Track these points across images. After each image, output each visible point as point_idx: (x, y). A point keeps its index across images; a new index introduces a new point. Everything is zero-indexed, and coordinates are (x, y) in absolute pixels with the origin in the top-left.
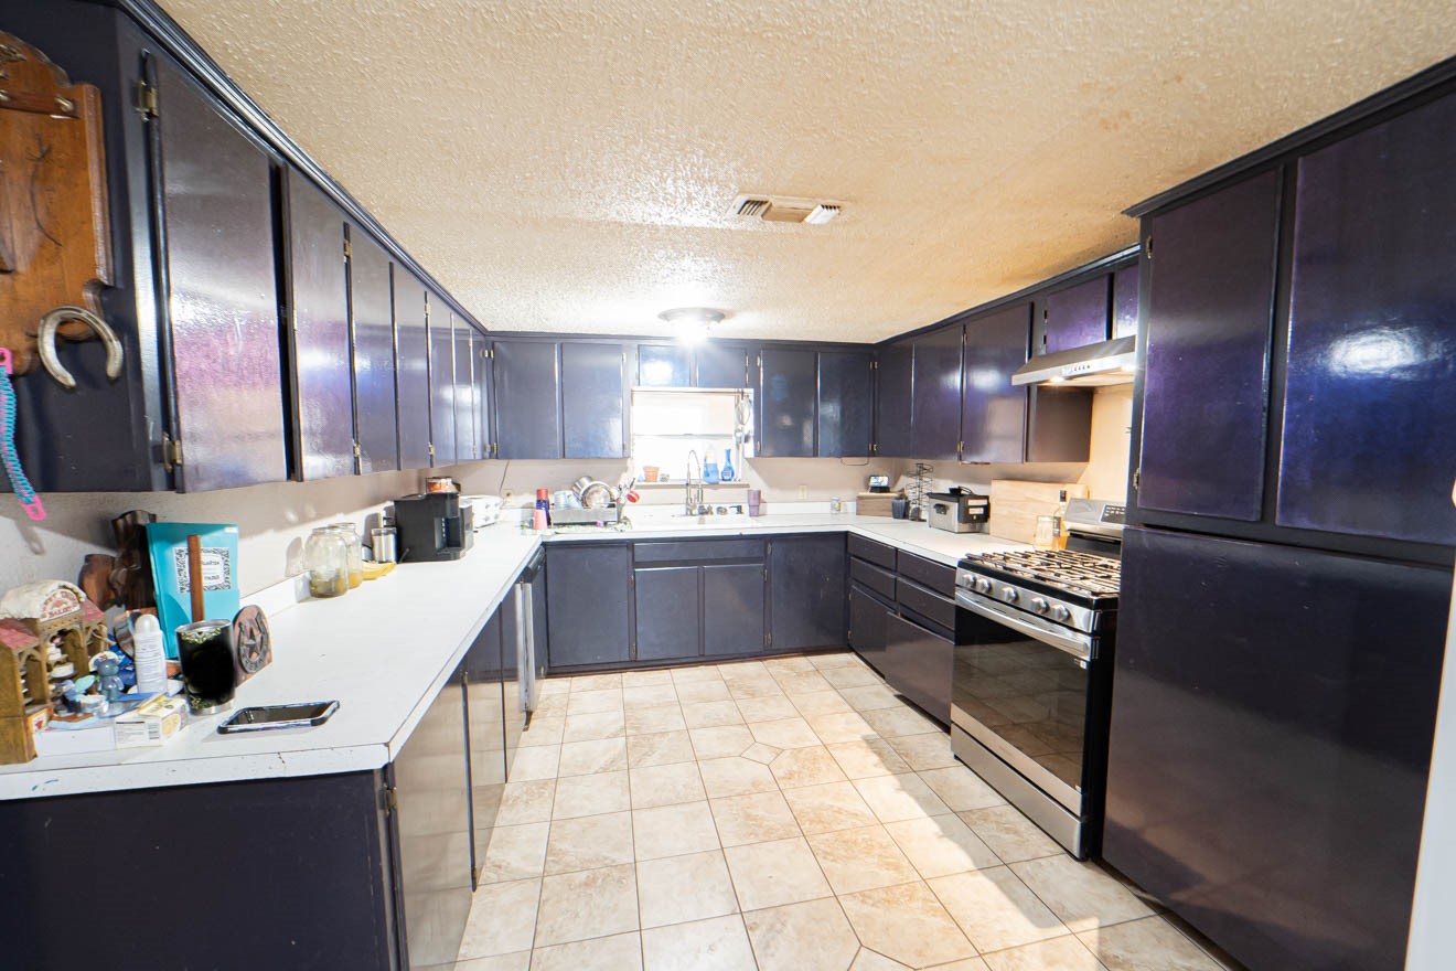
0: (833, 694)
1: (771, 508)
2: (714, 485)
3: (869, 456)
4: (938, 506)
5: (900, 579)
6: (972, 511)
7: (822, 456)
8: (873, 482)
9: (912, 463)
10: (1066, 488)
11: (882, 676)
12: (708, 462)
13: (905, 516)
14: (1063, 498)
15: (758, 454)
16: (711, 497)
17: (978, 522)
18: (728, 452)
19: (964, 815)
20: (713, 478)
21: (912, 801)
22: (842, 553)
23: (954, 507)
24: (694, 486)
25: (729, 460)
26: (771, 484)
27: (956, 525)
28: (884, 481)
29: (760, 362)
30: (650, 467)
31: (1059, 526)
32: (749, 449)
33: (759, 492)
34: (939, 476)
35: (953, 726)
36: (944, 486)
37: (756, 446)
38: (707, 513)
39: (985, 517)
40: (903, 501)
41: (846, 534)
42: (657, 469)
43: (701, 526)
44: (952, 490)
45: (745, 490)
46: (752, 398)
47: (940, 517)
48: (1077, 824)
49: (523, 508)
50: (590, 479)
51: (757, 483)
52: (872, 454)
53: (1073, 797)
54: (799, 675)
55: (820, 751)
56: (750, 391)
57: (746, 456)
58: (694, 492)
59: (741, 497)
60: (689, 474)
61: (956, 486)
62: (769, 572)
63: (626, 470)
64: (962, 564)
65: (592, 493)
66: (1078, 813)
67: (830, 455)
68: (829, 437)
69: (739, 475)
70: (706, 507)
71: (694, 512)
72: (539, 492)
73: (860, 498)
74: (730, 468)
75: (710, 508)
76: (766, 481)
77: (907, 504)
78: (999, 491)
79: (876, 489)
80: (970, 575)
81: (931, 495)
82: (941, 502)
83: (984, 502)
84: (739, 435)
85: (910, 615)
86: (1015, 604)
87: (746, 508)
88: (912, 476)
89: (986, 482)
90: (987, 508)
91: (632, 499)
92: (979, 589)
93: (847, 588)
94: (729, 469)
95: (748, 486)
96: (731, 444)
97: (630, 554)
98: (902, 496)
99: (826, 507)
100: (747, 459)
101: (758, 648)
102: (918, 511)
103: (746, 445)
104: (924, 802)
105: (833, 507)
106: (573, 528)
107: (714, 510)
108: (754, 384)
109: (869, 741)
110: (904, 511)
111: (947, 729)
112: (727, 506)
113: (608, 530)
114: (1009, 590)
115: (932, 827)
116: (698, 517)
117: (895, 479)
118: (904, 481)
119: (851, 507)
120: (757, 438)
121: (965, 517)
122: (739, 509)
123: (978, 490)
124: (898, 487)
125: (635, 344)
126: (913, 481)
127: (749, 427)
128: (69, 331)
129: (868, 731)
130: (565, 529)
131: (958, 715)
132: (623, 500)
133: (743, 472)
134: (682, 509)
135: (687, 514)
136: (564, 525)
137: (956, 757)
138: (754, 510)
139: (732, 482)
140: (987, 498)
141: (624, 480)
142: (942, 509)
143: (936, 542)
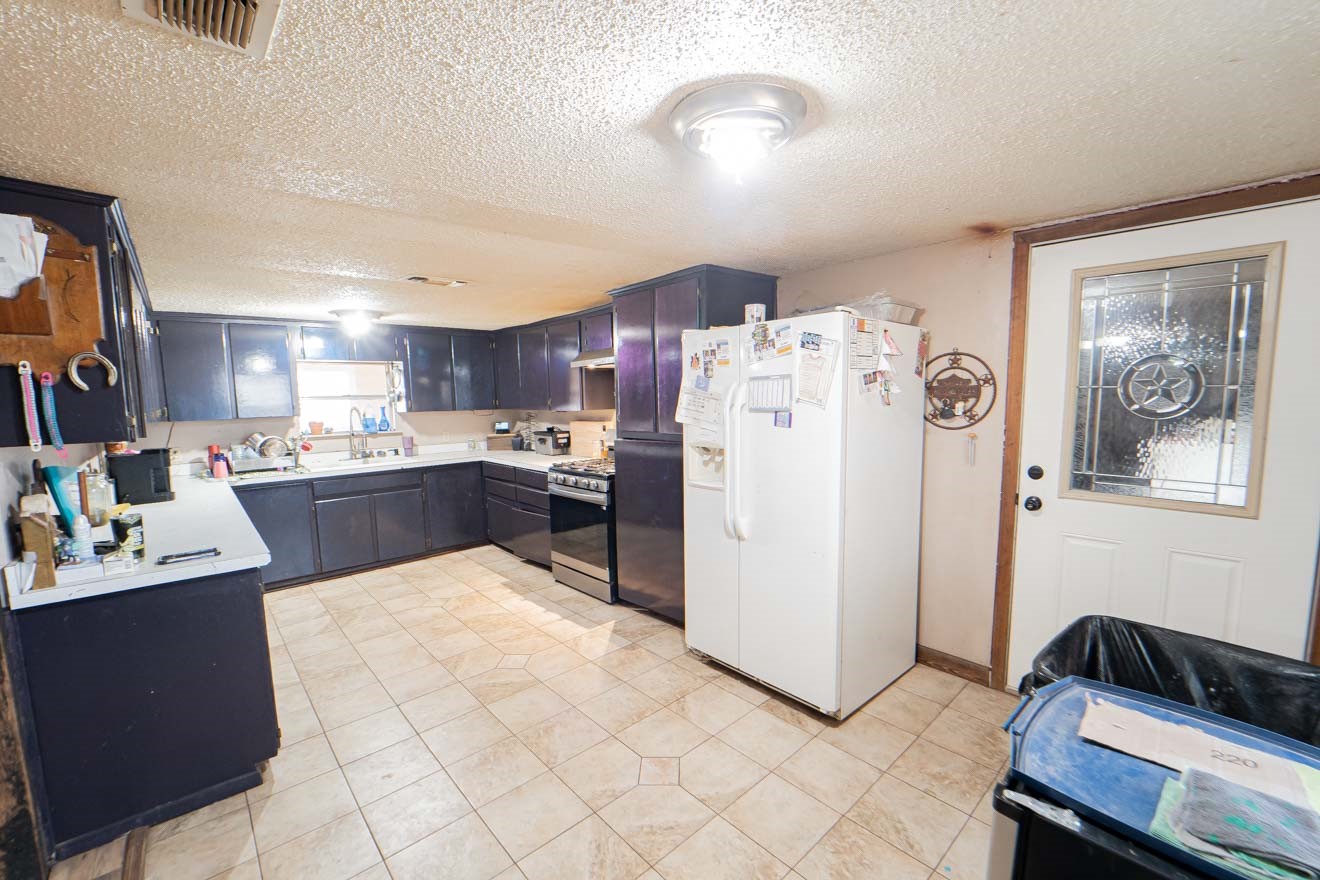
0: (481, 568)
1: (421, 450)
2: (373, 434)
3: (493, 409)
4: (540, 440)
5: (519, 487)
6: (560, 441)
7: (459, 410)
8: (498, 426)
9: (524, 413)
10: (606, 424)
11: (511, 552)
12: (367, 417)
13: (521, 448)
14: (604, 430)
15: (409, 409)
16: (373, 444)
17: (564, 448)
18: (383, 409)
19: (559, 603)
20: (373, 429)
21: (532, 604)
22: (480, 477)
23: (550, 440)
24: (357, 436)
25: (384, 415)
26: (420, 431)
27: (551, 450)
28: (504, 426)
29: (406, 342)
30: (314, 423)
31: (603, 445)
32: (402, 406)
33: (412, 438)
34: (541, 421)
35: (554, 565)
36: (544, 427)
37: (407, 404)
38: (369, 456)
39: (568, 444)
40: (519, 438)
41: (481, 463)
42: (322, 424)
43: (367, 465)
44: (549, 429)
45: (400, 437)
46: (401, 367)
47: (543, 446)
48: (609, 586)
49: (191, 463)
50: (263, 435)
51: (408, 431)
52: (496, 407)
53: (604, 574)
54: (455, 562)
55: (475, 594)
56: (400, 364)
57: (399, 411)
58: (356, 441)
59: (397, 443)
60: (351, 427)
61: (550, 426)
62: (426, 495)
63: (293, 426)
64: (551, 469)
65: (270, 446)
66: (608, 581)
67: (465, 409)
68: (463, 395)
69: (393, 426)
70: (368, 452)
71: (358, 456)
72: (210, 448)
73: (489, 438)
74: (386, 421)
75: (371, 453)
76: (416, 429)
77: (522, 440)
78: (575, 428)
79: (500, 431)
80: (554, 475)
81: (536, 433)
82: (542, 438)
83: (566, 435)
84: (392, 395)
85: (525, 507)
86: (576, 486)
87: (401, 451)
88: (523, 421)
89: (567, 423)
90: (569, 439)
91: (306, 448)
92: (559, 481)
93: (484, 500)
94: (384, 421)
95: (401, 434)
96: (385, 402)
97: (310, 491)
98: (518, 435)
99: (464, 447)
100: (400, 414)
101: (422, 550)
102: (529, 444)
103: (398, 403)
104: (538, 603)
105: (470, 446)
106: (255, 474)
107: (375, 454)
108: (403, 358)
109: (505, 585)
110: (520, 445)
111: (549, 568)
112: (385, 450)
113: (289, 473)
114: (572, 479)
115: (541, 609)
116: (362, 460)
117: (513, 424)
118: (520, 425)
119: (483, 445)
120: (408, 398)
121: (557, 445)
122: (396, 452)
123: (563, 428)
124: (516, 430)
125: (300, 325)
126: (525, 425)
127: (401, 389)
128: (84, 363)
129: (505, 580)
130: (247, 476)
131: (556, 556)
132: (298, 449)
133: (395, 424)
134: (347, 455)
135: (352, 459)
136: (245, 472)
137: (557, 581)
138: (409, 451)
139: (389, 431)
140: (568, 432)
141: (292, 433)
142: (543, 441)
143: (538, 461)
